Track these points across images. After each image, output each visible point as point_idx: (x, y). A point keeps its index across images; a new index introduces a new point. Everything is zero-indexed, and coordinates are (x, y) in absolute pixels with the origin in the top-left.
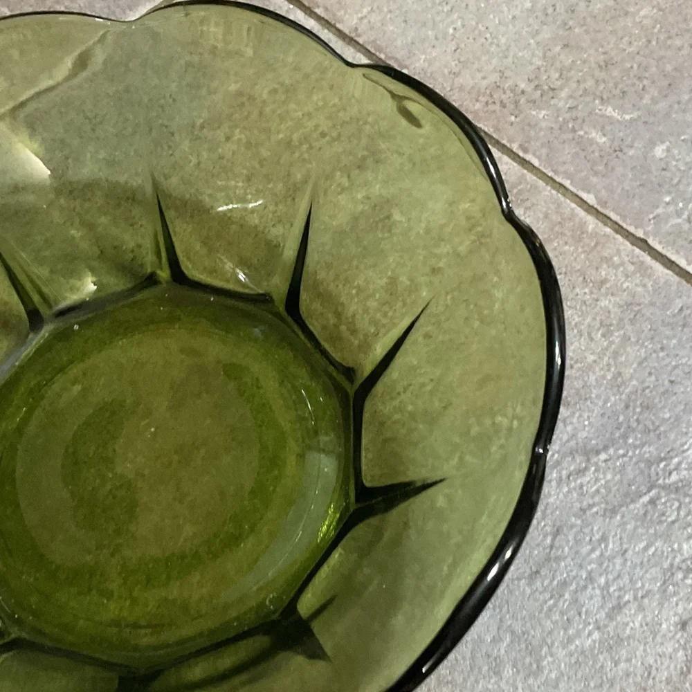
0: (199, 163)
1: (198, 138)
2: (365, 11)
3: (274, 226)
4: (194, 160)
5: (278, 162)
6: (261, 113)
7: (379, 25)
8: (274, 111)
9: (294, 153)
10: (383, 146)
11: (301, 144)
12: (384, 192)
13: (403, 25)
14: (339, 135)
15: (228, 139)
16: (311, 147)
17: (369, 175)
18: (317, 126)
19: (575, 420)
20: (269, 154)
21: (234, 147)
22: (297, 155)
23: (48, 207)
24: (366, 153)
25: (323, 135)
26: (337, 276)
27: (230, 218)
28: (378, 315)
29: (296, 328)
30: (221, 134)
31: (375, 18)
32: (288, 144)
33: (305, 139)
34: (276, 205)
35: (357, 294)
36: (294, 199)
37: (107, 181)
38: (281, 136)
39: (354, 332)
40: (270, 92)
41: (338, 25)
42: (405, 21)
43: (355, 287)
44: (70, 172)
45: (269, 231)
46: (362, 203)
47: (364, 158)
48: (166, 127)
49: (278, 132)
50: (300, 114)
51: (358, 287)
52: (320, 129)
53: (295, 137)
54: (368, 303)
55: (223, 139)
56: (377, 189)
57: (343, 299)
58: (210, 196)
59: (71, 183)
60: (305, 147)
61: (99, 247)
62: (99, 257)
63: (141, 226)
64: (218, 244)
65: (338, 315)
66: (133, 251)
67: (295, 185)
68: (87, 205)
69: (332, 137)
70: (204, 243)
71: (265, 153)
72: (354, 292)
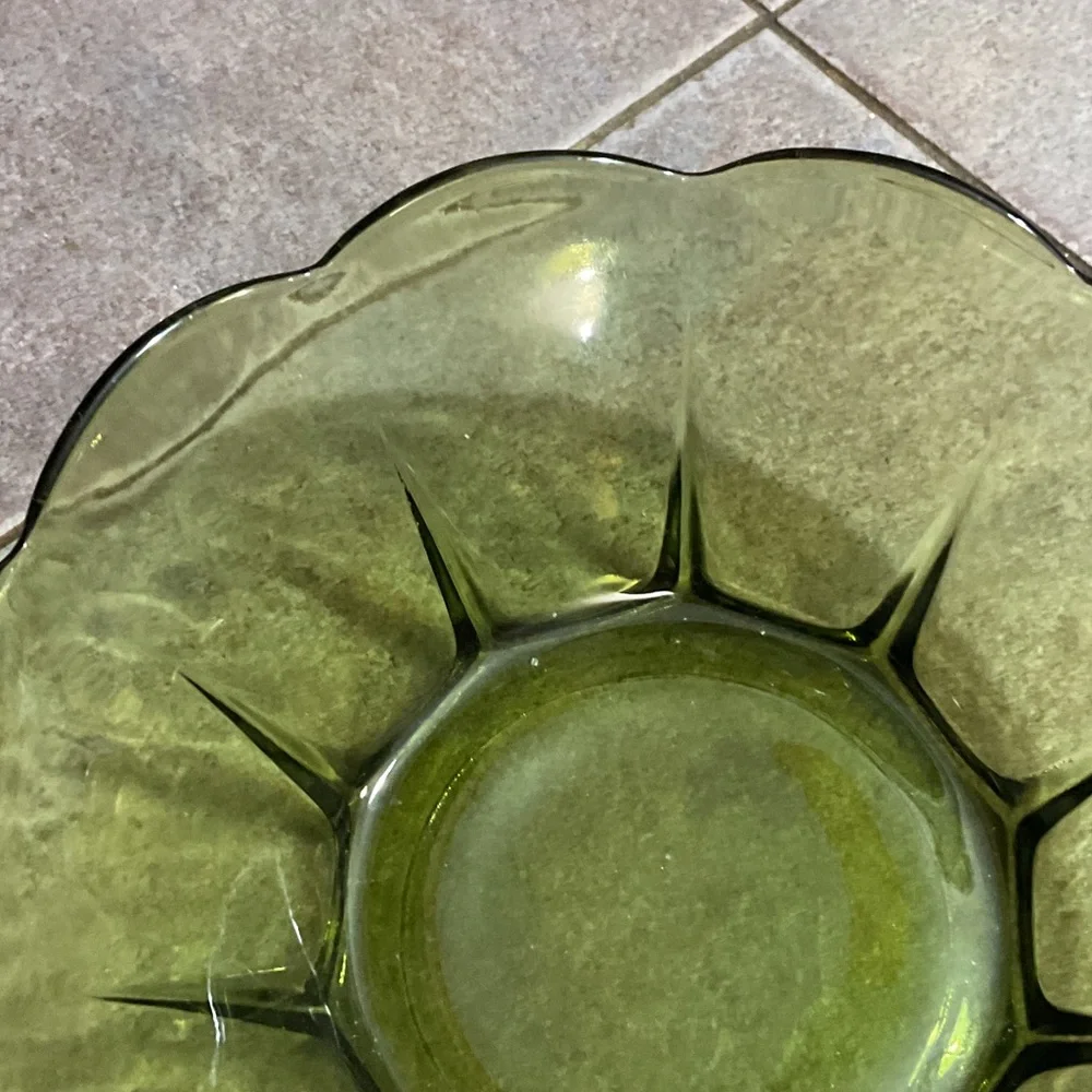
0: (724, 380)
1: (722, 337)
2: (1001, 133)
3: (856, 505)
4: (716, 374)
5: (860, 393)
6: (829, 303)
7: (1026, 159)
8: (849, 302)
9: (887, 377)
10: (1043, 379)
11: (899, 362)
12: (1047, 461)
13: (1068, 163)
14: (966, 351)
15: (771, 341)
16: (915, 370)
17: (1021, 430)
18: (926, 333)
20: (845, 373)
21: (783, 357)
22: (892, 380)
23: (473, 437)
24: (1015, 388)
25: (936, 348)
26: (970, 606)
27: (780, 485)
28: (1046, 684)
29: (903, 691)
30: (760, 335)
31: (1019, 147)
32: (876, 360)
33: (905, 354)
34: (861, 468)
35: (1007, 643)
36: (887, 460)
37: (570, 397)
38: (865, 346)
39: (1004, 709)
41: (954, 155)
42: (1071, 157)
43: (1002, 630)
44: (508, 379)
45: (848, 513)
46: (1008, 477)
47: (1011, 398)
48: (669, 315)
49: (860, 339)
50: (896, 311)
51: (1007, 629)
52: (931, 339)
53: (889, 351)
54: (1026, 662)
55: (764, 343)
56: (1035, 456)
57: (982, 648)
58: (747, 441)
59: (509, 398)
60: (906, 368)
61: (558, 514)
62: (560, 532)
63: (627, 484)
64: (763, 527)
65: (976, 676)
66: (613, 527)
67: (889, 434)
68: (538, 440)
69: (953, 353)
70: (737, 525)
71: (838, 373)
72: (1000, 637)
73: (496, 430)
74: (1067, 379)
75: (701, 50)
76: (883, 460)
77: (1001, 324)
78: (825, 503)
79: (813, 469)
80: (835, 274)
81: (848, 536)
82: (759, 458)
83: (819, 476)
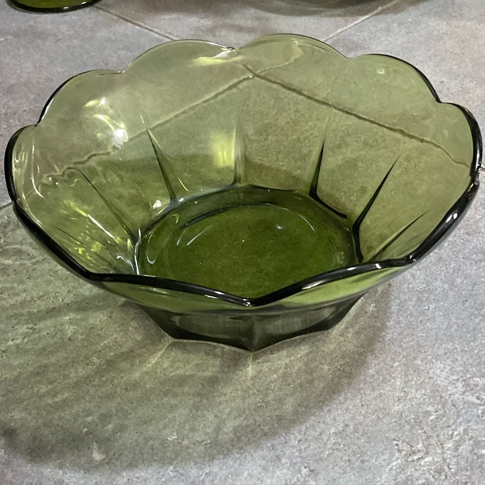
3: (295, 170)
10: (348, 140)
11: (305, 140)
12: (352, 156)
17: (344, 150)
19: (475, 241)
22: (303, 144)
24: (340, 142)
27: (271, 168)
33: (306, 138)
34: (296, 162)
38: (294, 137)
40: (286, 123)
41: (315, 98)
45: (293, 172)
46: (341, 161)
47: (340, 144)
50: (302, 130)
51: (345, 193)
53: (302, 137)
54: (351, 198)
56: (348, 155)
57: (337, 195)
58: (260, 160)
60: (306, 141)
61: (202, 180)
67: (304, 155)
72: (342, 194)
73: (179, 163)
74: (355, 140)
75: (236, 81)
76: (303, 160)
77: (334, 130)
78: (285, 171)
79: (281, 164)
80: (283, 123)
81: (294, 177)
82: (263, 163)
83: (283, 165)
